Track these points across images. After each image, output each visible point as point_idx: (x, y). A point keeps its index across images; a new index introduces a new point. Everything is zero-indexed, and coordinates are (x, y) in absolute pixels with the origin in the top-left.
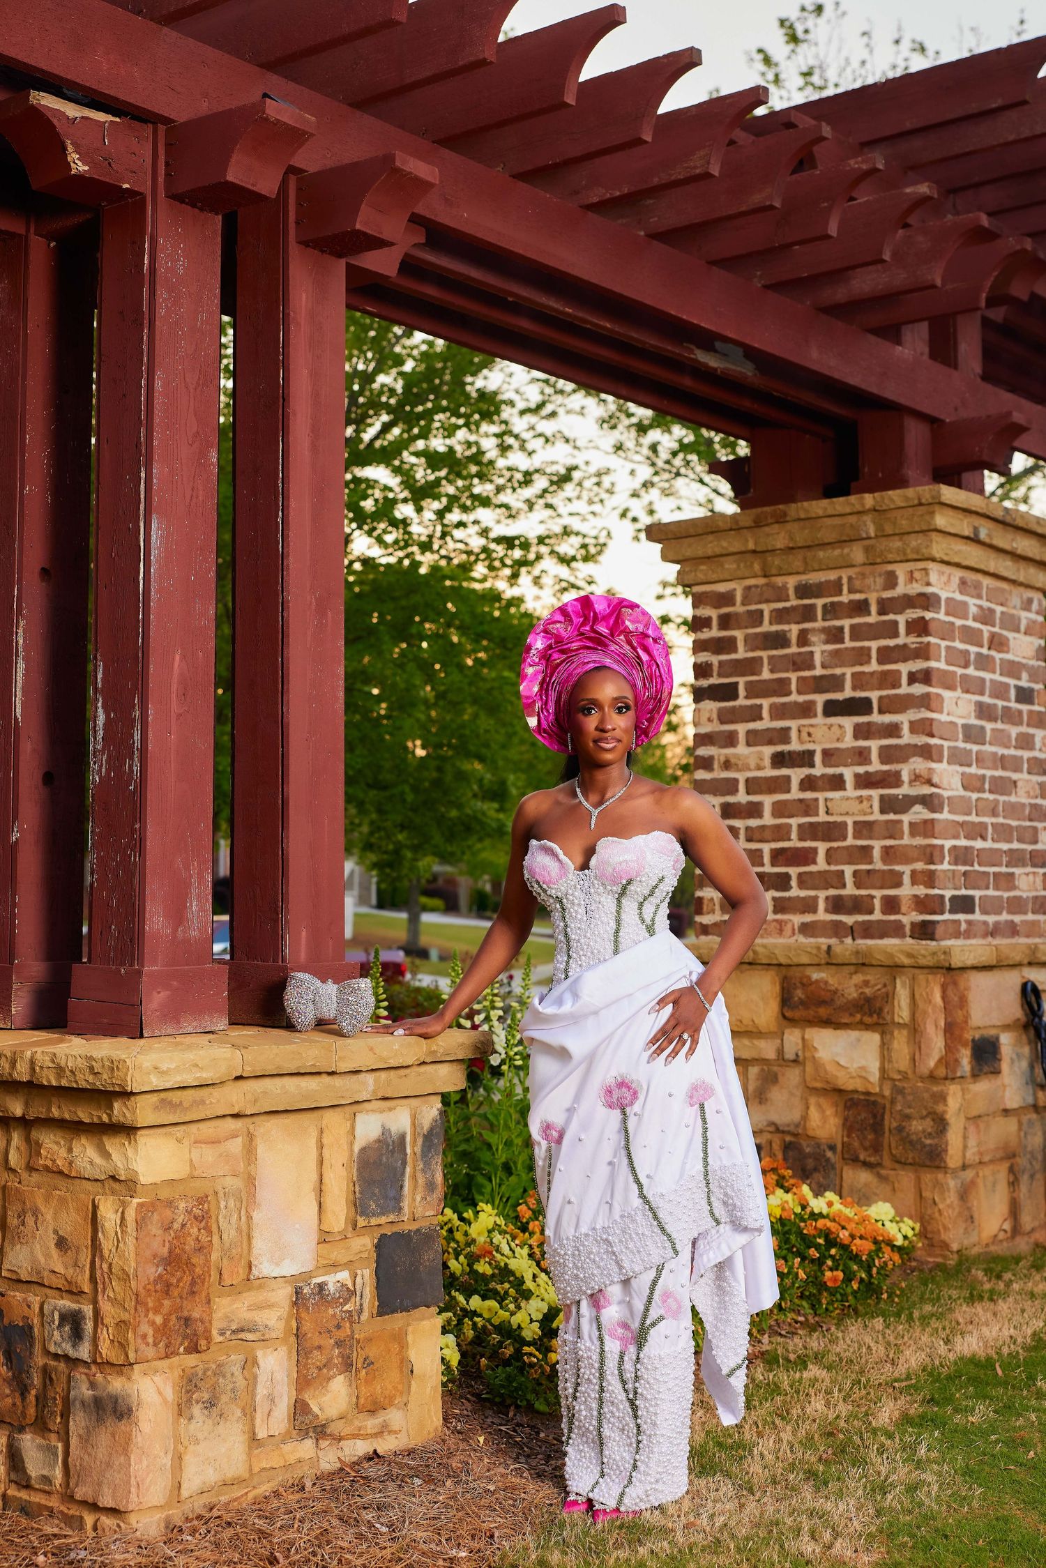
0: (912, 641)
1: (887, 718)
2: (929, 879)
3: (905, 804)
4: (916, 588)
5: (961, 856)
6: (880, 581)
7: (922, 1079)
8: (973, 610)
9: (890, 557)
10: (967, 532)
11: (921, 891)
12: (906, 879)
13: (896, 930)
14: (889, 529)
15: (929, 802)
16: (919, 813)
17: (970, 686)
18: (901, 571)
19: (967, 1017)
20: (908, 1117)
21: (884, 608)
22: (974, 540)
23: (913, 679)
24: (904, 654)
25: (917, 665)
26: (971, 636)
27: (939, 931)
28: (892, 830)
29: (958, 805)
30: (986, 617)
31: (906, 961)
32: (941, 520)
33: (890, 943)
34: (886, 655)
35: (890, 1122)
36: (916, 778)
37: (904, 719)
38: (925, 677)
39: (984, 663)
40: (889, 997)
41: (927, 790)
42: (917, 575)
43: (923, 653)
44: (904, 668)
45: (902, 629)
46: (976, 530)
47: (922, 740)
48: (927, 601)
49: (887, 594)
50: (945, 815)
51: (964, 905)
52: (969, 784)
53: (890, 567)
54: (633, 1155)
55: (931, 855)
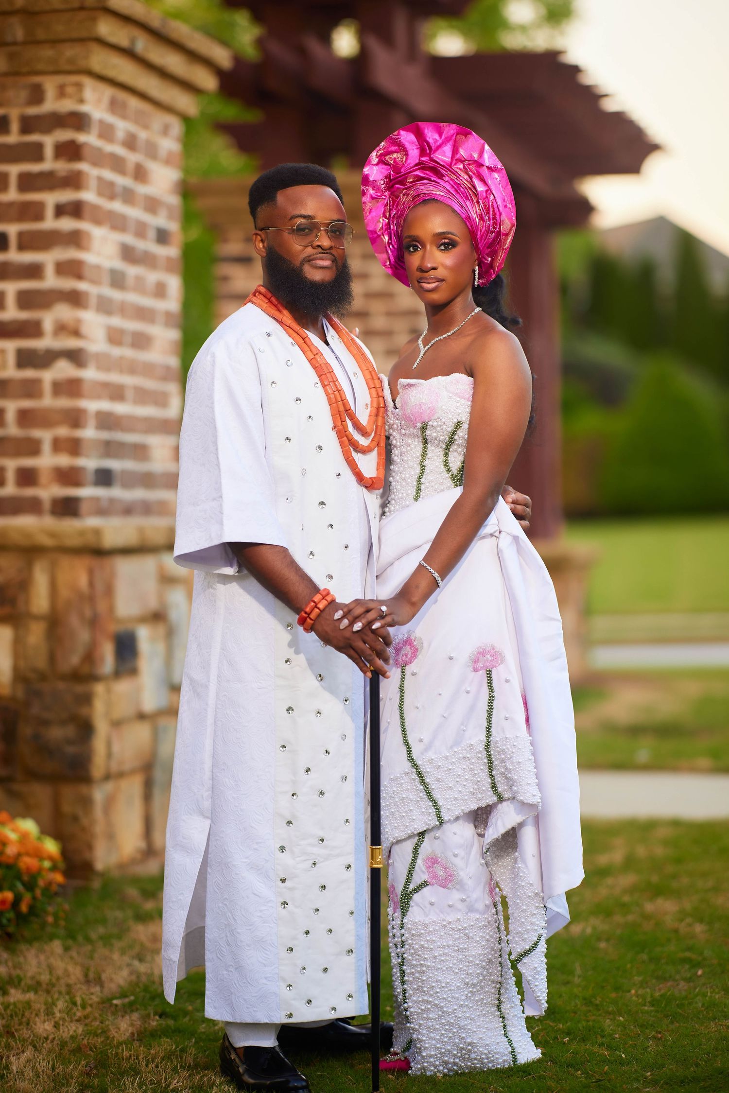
0: (62, 167)
1: (28, 257)
2: (74, 447)
3: (45, 359)
4: (67, 106)
5: (106, 421)
6: (24, 95)
7: (64, 677)
8: (120, 135)
9: (40, 67)
10: (124, 43)
11: (64, 460)
12: (47, 447)
13: (33, 506)
14: (41, 34)
15: (76, 357)
16: (63, 369)
17: (118, 223)
18: (50, 85)
19: (111, 609)
20: (46, 723)
21: (28, 125)
22: (129, 53)
23: (61, 211)
24: (49, 181)
25: (66, 196)
26: (118, 164)
27: (84, 507)
28: (31, 389)
29: (105, 363)
30: (131, 143)
31: (47, 542)
32: (105, 28)
33: (25, 522)
34: (27, 182)
35: (26, 730)
36: (61, 329)
37: (48, 258)
38: (76, 210)
39: (128, 196)
40: (25, 584)
41: (71, 343)
42: (70, 90)
43: (74, 181)
44: (50, 199)
45: (49, 151)
46: (133, 41)
47: (68, 284)
48: (79, 121)
49: (33, 111)
50: (90, 374)
51: (104, 478)
52: (115, 337)
53: (37, 79)
54: (405, 715)
55: (75, 419)
